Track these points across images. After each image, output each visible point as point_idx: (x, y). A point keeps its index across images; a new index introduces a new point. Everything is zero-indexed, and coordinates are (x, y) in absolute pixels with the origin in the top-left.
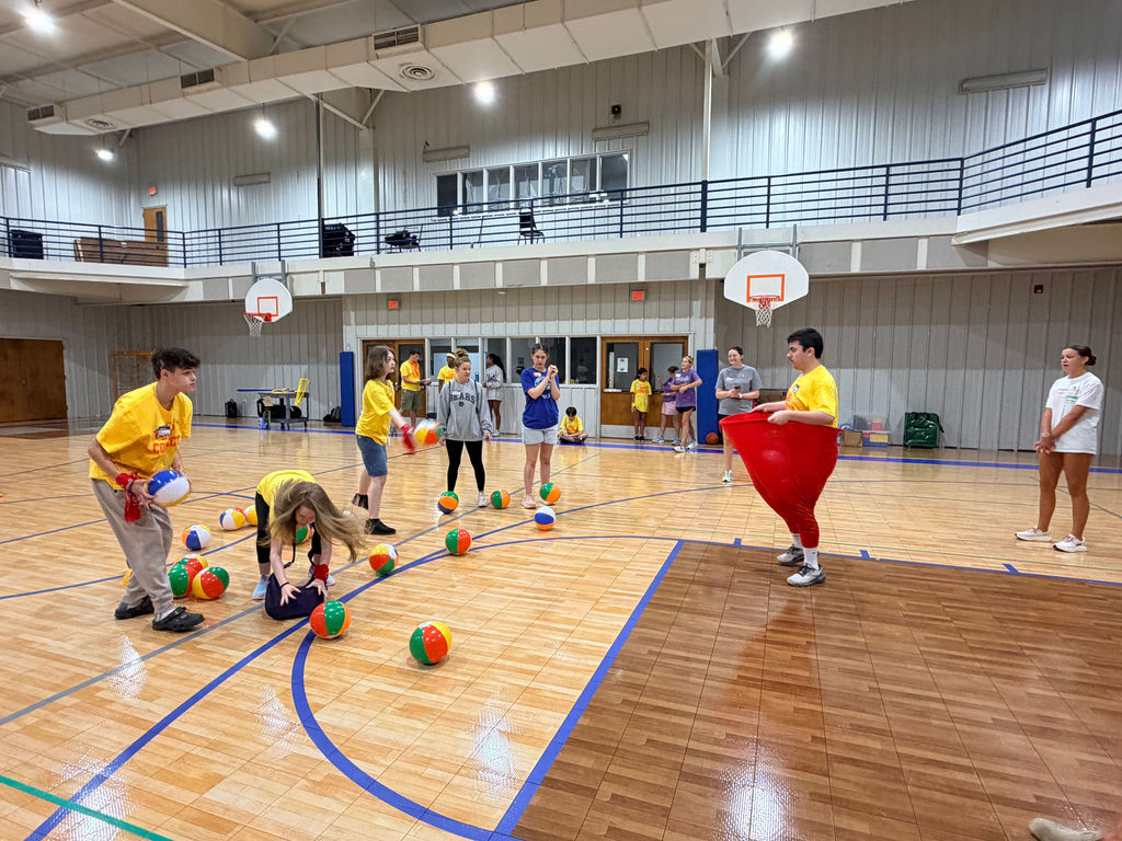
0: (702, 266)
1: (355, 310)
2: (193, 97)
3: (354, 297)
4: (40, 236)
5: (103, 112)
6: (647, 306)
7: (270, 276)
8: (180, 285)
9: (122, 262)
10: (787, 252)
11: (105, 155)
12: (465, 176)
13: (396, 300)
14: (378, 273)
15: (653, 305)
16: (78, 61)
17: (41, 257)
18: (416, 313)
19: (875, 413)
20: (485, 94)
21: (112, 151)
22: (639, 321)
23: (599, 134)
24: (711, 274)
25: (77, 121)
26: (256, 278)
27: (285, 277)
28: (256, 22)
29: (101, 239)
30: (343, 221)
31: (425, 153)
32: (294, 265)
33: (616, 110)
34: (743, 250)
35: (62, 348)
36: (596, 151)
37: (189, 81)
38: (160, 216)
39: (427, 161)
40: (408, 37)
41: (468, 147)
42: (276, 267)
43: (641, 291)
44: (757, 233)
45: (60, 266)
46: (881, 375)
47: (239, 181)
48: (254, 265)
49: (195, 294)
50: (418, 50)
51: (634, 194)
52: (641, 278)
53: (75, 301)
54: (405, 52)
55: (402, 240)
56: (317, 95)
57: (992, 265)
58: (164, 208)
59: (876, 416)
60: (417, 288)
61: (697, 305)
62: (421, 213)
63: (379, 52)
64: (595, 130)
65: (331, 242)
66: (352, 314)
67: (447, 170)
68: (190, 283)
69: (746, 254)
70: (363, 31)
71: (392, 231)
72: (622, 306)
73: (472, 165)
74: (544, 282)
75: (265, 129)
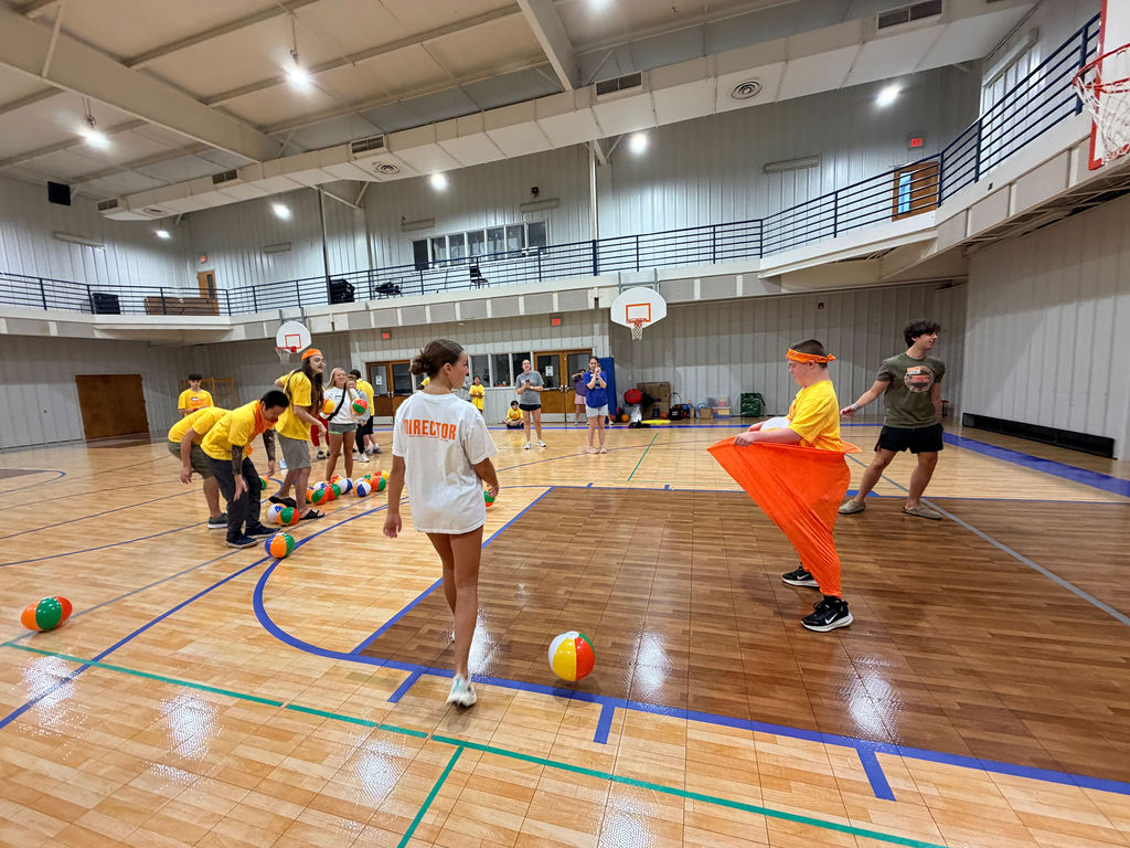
0: (596, 299)
1: (358, 341)
2: (224, 190)
3: (358, 332)
4: (117, 296)
5: (156, 203)
6: (563, 329)
7: (294, 319)
8: (227, 328)
9: (181, 314)
10: (651, 287)
11: (163, 234)
12: (433, 241)
13: (388, 332)
14: (372, 313)
15: (567, 328)
16: (133, 165)
17: (119, 313)
18: (402, 341)
19: (721, 395)
20: (439, 182)
21: (167, 230)
22: (558, 340)
23: (524, 208)
24: (602, 305)
25: (137, 210)
26: (283, 321)
27: (304, 319)
28: (266, 133)
29: (162, 297)
30: (345, 277)
31: (403, 224)
32: (310, 310)
33: (535, 191)
34: (622, 287)
35: (141, 379)
36: (525, 220)
37: (218, 179)
38: (210, 278)
39: (404, 231)
40: (375, 144)
41: (433, 220)
42: (296, 312)
43: (558, 319)
44: (631, 276)
45: (133, 319)
46: (724, 369)
47: (267, 249)
48: (281, 312)
49: (239, 335)
50: (384, 153)
51: (551, 250)
52: (556, 310)
53: (149, 344)
54: (376, 154)
55: (388, 289)
56: (318, 186)
57: (784, 291)
58: (213, 272)
59: (722, 397)
60: (400, 324)
61: (597, 327)
62: (403, 269)
63: (357, 155)
64: (522, 205)
65: (338, 293)
66: (357, 344)
67: (420, 236)
68: (234, 327)
69: (624, 290)
70: (344, 140)
71: (381, 283)
72: (546, 330)
73: (437, 233)
74: (490, 316)
75: (282, 211)
